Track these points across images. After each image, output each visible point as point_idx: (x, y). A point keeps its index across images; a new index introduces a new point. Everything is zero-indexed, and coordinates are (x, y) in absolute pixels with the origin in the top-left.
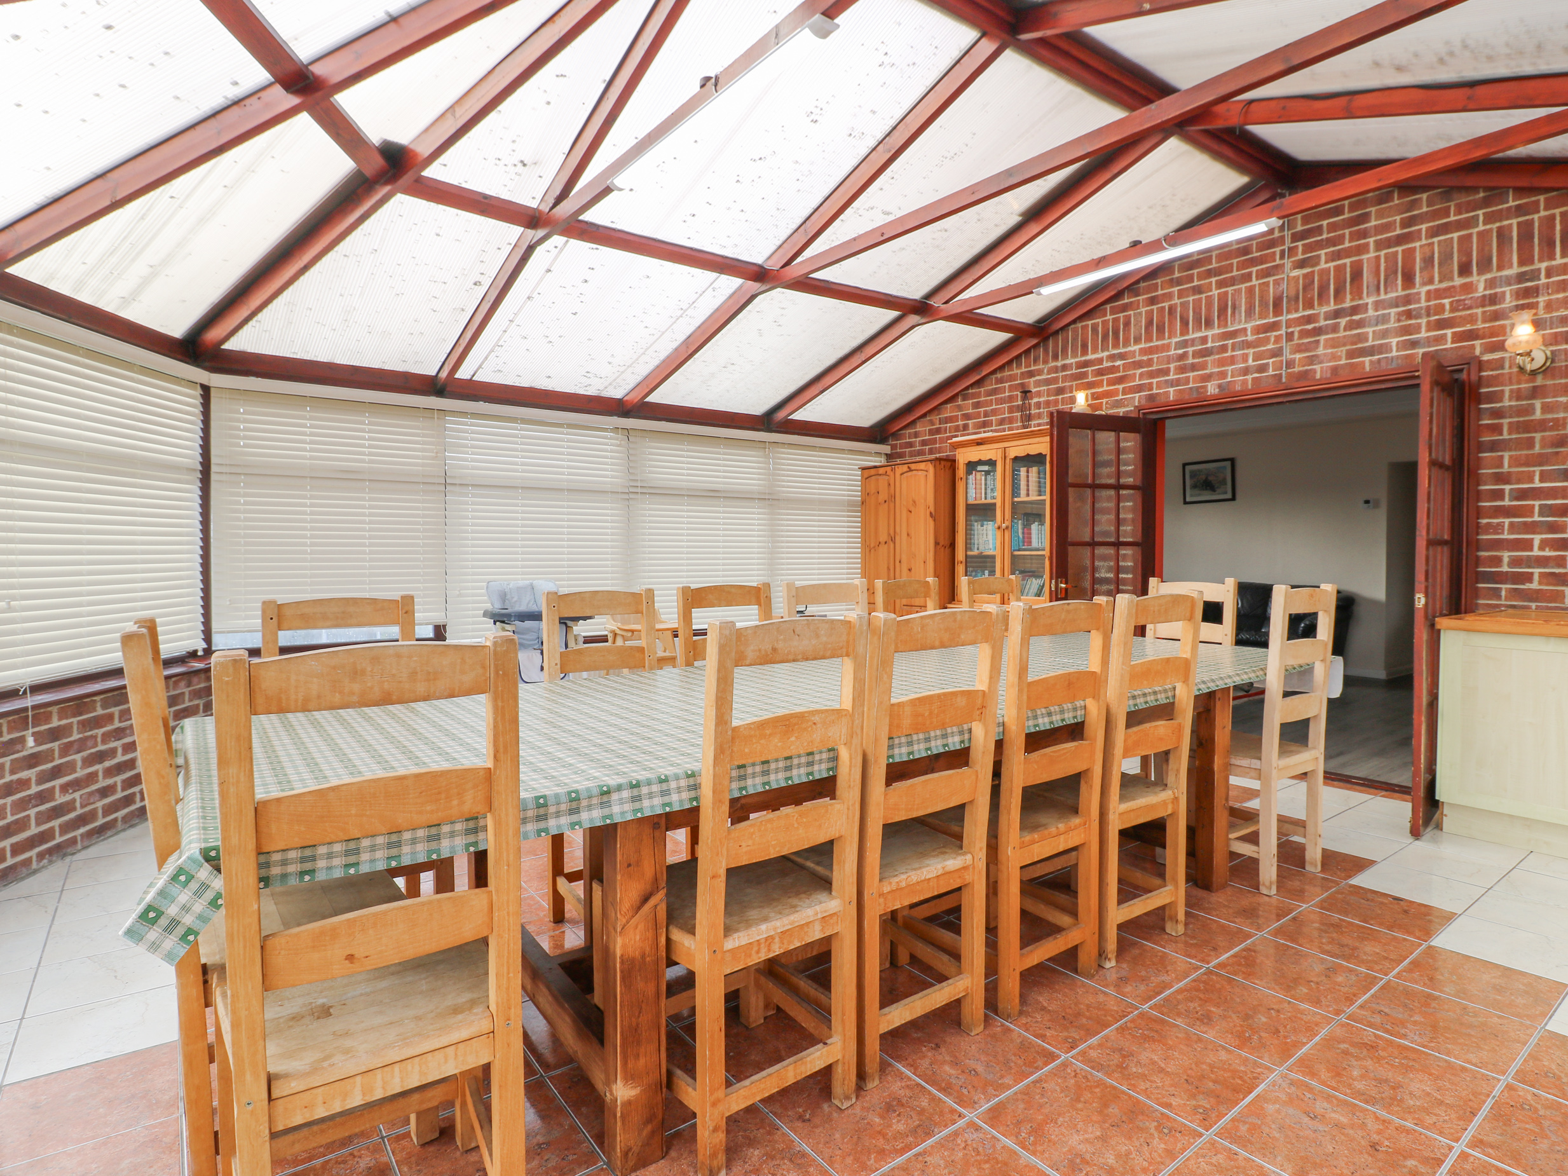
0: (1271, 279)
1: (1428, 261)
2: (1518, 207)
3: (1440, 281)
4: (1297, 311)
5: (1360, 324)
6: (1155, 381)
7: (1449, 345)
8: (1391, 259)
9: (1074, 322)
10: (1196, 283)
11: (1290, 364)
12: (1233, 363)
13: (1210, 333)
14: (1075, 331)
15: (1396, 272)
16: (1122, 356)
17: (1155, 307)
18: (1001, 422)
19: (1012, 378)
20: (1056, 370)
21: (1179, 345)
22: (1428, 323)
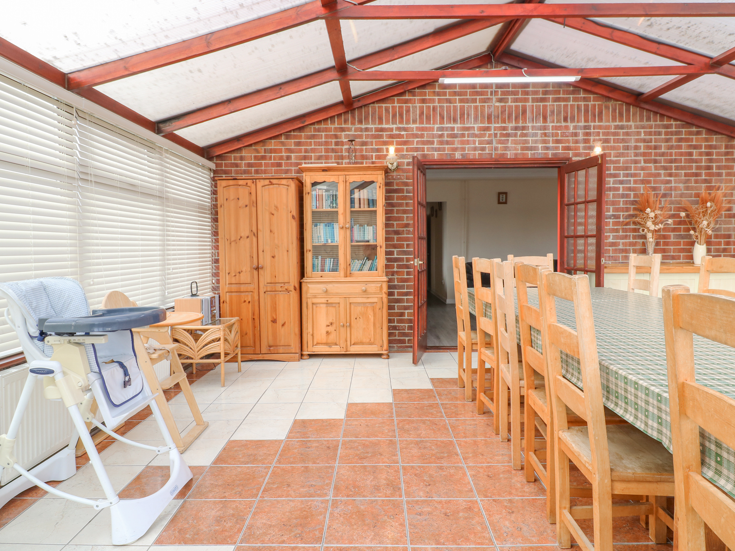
0: (486, 104)
1: (552, 112)
2: (584, 97)
3: (557, 122)
4: (498, 123)
5: (525, 135)
6: (426, 146)
7: (560, 151)
8: (538, 107)
9: (373, 103)
10: (447, 97)
11: (496, 149)
12: (468, 144)
13: (456, 126)
14: (374, 109)
15: (540, 114)
16: (405, 129)
17: (425, 105)
18: (320, 158)
19: (326, 130)
20: (361, 130)
21: (439, 129)
22: (553, 140)
